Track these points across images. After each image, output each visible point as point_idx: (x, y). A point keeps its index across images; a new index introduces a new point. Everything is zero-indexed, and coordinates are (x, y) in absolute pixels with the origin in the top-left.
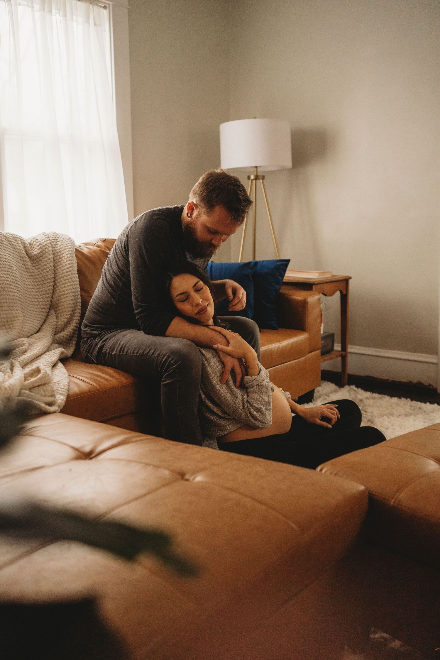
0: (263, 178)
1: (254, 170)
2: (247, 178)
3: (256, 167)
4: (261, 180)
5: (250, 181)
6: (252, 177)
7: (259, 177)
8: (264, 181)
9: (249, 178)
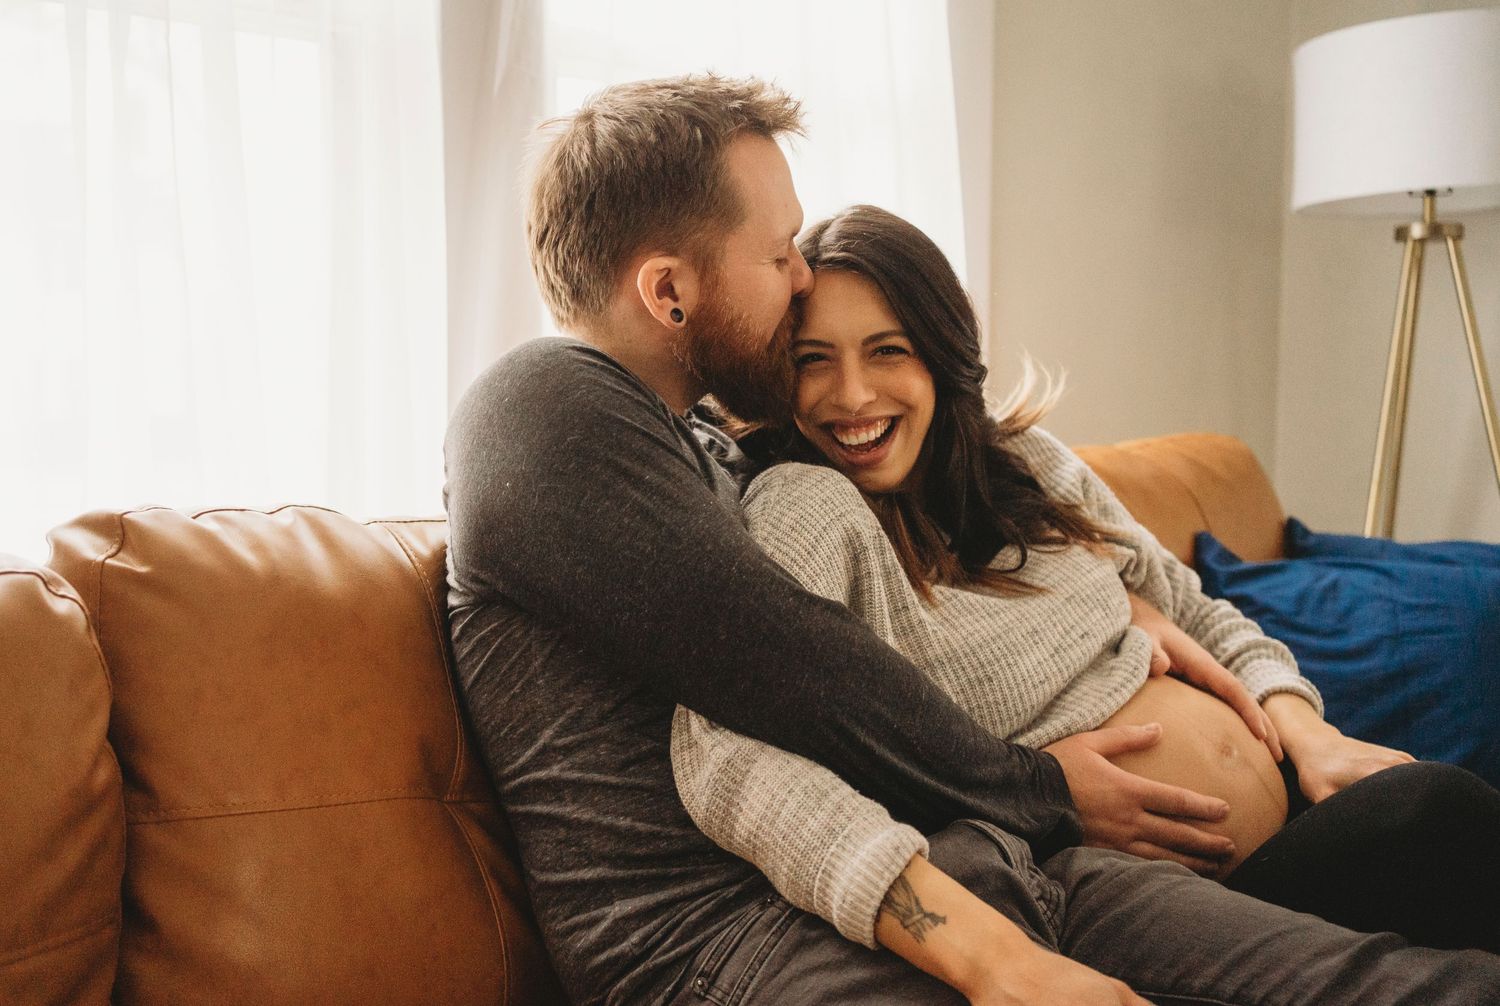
0: (1458, 236)
1: (1418, 206)
2: (1391, 234)
3: (1431, 193)
4: (1450, 243)
5: (1410, 244)
6: (1417, 231)
7: (1446, 231)
8: (1464, 244)
9: (1401, 234)
